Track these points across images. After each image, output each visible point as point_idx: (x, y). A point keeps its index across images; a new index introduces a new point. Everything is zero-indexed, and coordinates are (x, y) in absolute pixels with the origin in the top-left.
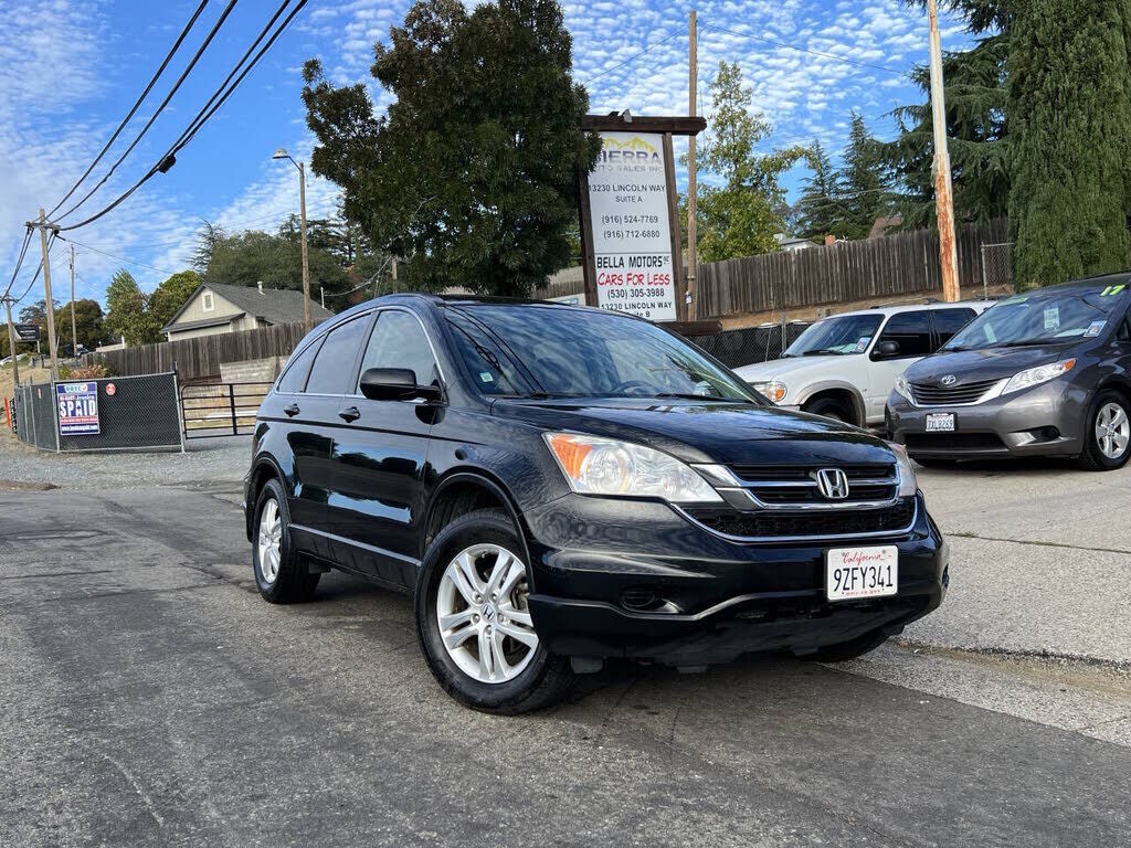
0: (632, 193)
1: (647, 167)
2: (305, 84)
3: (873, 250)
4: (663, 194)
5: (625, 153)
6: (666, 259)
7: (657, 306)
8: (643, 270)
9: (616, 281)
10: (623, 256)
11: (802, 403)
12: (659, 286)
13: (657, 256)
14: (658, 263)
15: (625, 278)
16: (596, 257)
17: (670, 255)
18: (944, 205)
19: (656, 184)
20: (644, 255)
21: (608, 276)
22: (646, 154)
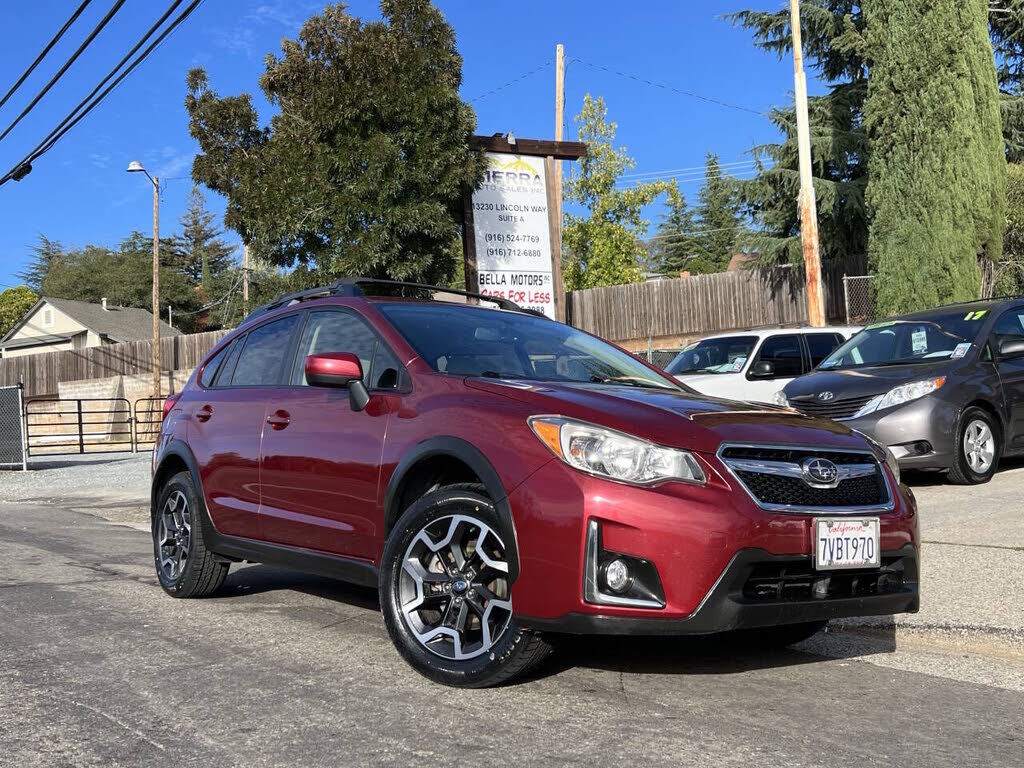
0: (514, 213)
1: (529, 187)
2: (190, 92)
3: (734, 283)
4: (545, 215)
5: (508, 174)
6: (546, 278)
8: (525, 288)
10: (505, 273)
12: (539, 304)
13: (538, 275)
14: (539, 282)
15: (506, 295)
16: (480, 273)
17: (551, 275)
18: (810, 236)
19: (538, 205)
20: (525, 274)
21: (490, 292)
22: (528, 176)
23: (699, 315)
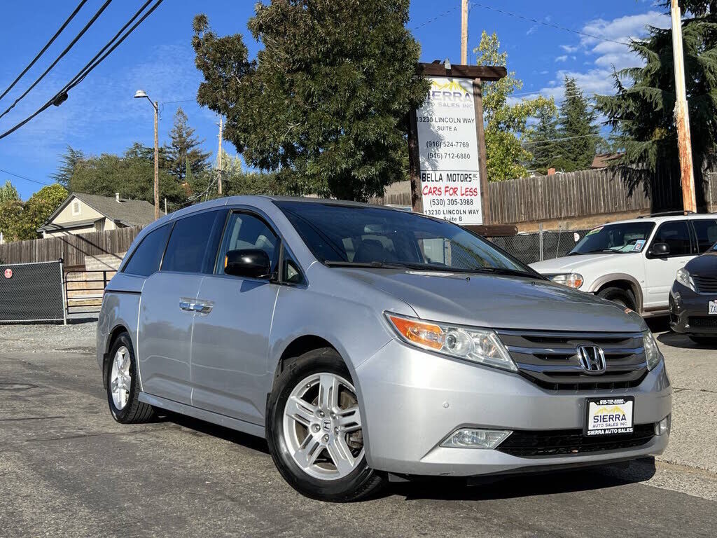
0: (449, 124)
1: (461, 104)
2: (195, 34)
4: (473, 126)
5: (444, 93)
6: (475, 176)
7: (467, 212)
8: (458, 184)
9: (437, 192)
10: (442, 173)
11: (596, 290)
12: (469, 197)
13: (468, 173)
14: (468, 179)
15: (443, 190)
16: (422, 173)
17: (478, 173)
18: (684, 140)
19: (467, 117)
20: (459, 173)
21: (431, 188)
22: (460, 94)
23: (574, 204)
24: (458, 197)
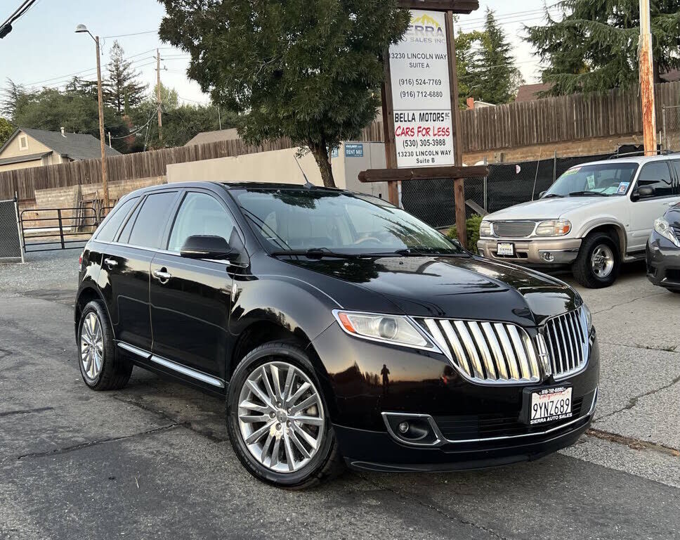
0: (421, 61)
1: (433, 38)
3: (536, 109)
4: (445, 62)
5: (416, 27)
6: (447, 115)
7: (440, 153)
8: (429, 124)
9: (409, 133)
10: (414, 112)
11: (584, 236)
12: (441, 138)
13: (441, 112)
14: (441, 119)
15: (416, 131)
16: (395, 112)
17: (450, 112)
19: (439, 53)
20: (431, 112)
21: (403, 129)
22: (432, 28)
24: (431, 138)
